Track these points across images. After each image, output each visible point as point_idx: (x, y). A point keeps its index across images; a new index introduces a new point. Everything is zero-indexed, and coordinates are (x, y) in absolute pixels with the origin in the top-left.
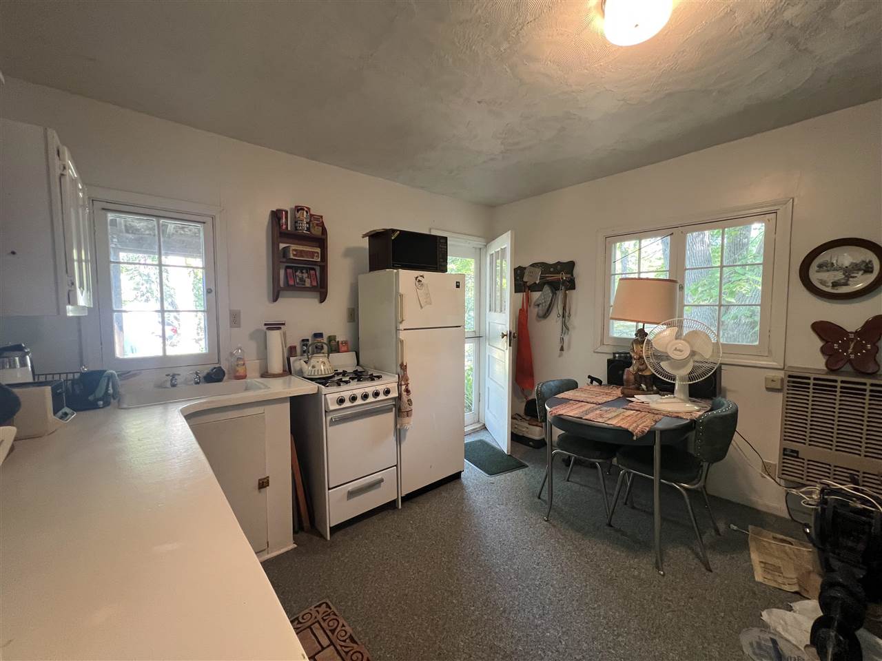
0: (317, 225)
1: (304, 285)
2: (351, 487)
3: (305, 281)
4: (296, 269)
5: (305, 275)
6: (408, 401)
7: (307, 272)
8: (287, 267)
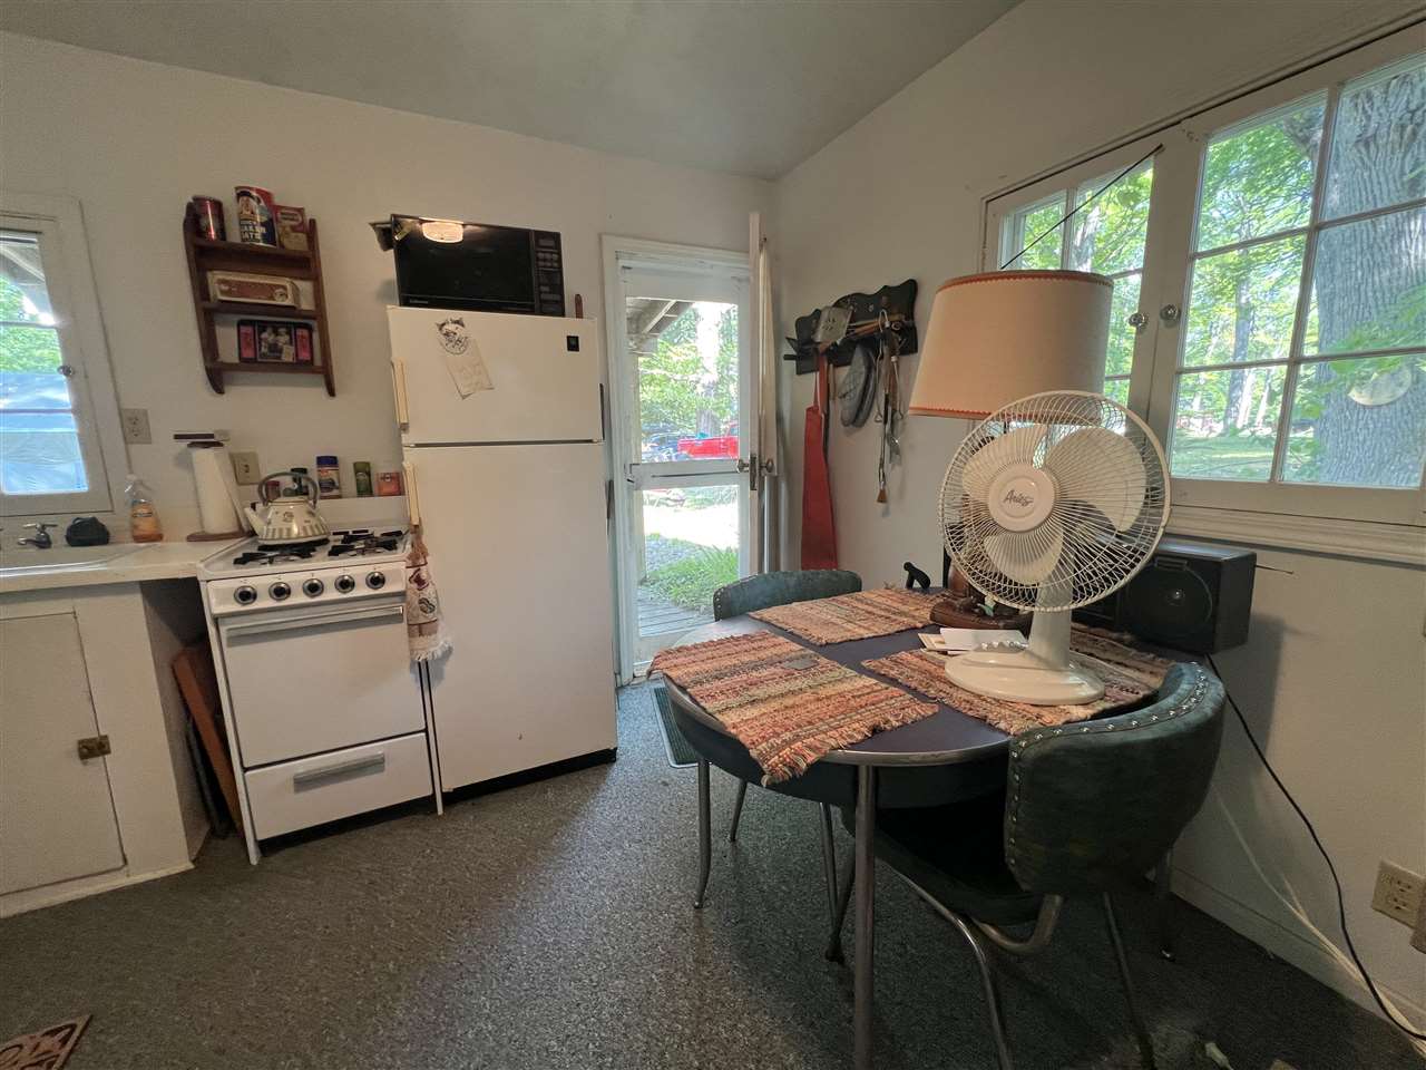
0: (294, 229)
1: (279, 358)
2: (301, 767)
3: (281, 351)
4: (263, 326)
5: (283, 339)
6: (421, 602)
7: (289, 333)
8: (241, 323)
